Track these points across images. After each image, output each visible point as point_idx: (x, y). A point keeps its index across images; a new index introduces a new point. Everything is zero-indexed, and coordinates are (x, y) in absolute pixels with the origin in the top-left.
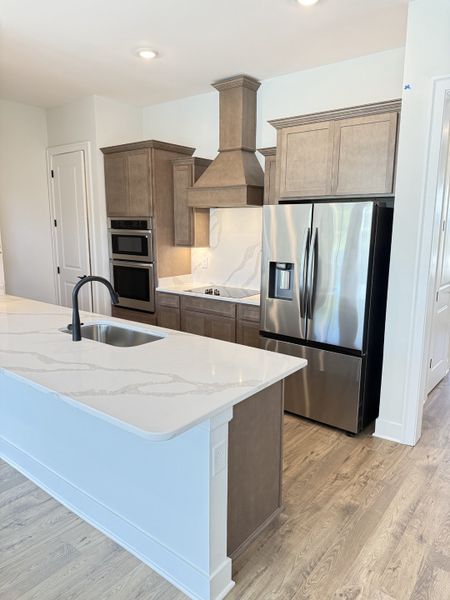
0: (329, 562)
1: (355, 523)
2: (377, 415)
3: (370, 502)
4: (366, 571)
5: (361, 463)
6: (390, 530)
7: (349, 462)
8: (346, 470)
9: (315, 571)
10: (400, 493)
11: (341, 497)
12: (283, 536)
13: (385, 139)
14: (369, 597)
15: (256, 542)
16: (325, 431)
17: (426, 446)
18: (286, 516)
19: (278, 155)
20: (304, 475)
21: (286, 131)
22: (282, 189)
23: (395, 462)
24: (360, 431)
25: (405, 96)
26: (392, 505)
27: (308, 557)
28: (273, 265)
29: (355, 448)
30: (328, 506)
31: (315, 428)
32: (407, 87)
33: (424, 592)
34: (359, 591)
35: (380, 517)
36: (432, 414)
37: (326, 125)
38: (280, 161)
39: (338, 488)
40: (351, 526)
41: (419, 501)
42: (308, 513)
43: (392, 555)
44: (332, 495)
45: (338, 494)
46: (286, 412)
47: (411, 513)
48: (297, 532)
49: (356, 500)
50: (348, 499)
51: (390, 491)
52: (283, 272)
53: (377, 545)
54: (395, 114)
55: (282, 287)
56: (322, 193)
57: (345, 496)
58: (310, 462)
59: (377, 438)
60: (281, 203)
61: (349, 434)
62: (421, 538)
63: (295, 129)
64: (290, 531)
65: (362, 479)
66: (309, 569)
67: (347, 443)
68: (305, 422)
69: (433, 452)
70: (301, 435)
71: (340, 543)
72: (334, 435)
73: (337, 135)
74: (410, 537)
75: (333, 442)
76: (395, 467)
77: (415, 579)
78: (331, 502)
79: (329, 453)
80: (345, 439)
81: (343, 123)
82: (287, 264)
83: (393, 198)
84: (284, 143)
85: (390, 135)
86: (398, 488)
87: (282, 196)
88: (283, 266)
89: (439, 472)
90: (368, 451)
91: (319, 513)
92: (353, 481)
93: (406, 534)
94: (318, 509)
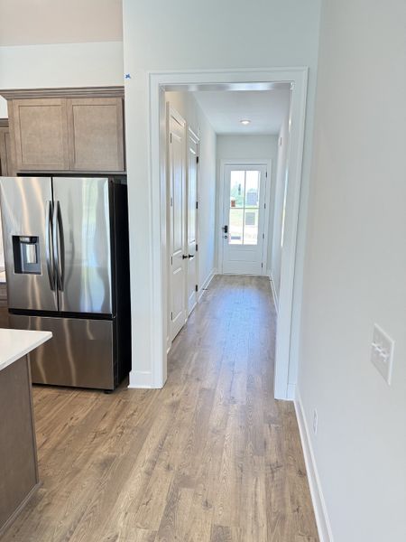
0: (89, 520)
1: (113, 473)
2: (130, 369)
3: (127, 449)
4: (123, 514)
5: (118, 416)
6: (143, 469)
7: (106, 418)
8: (103, 426)
9: (74, 535)
10: (151, 433)
11: (99, 453)
12: (41, 512)
13: (114, 121)
14: (126, 538)
15: (11, 529)
16: (83, 394)
17: (171, 385)
18: (44, 490)
19: (11, 127)
20: (64, 442)
21: (17, 102)
22: (19, 161)
23: (147, 406)
24: (116, 387)
25: (127, 84)
26: (145, 445)
27: (67, 523)
28: (16, 239)
29: (112, 403)
30: (87, 466)
31: (74, 394)
32: (128, 76)
33: (172, 514)
34: (117, 536)
35: (135, 460)
36: (175, 358)
37: (58, 101)
38: (14, 132)
39: (97, 446)
40: (109, 478)
41: (166, 435)
42: (67, 479)
43: (146, 491)
44: (91, 454)
45: (96, 452)
46: (34, 384)
47: (160, 448)
48: (56, 502)
49: (113, 452)
50: (106, 453)
51: (143, 433)
52: (28, 246)
53: (133, 486)
54: (120, 100)
55: (29, 261)
56: (61, 167)
57: (103, 451)
58: (70, 427)
59: (132, 389)
60: (19, 175)
61: (107, 391)
62: (168, 468)
63: (26, 102)
64: (48, 504)
65: (119, 430)
66: (68, 535)
67: (105, 400)
68: (65, 391)
69: (176, 390)
70: (60, 404)
71: (99, 497)
72: (93, 396)
73: (70, 113)
74: (160, 469)
75: (92, 403)
76: (147, 412)
77: (164, 505)
78: (91, 461)
79: (88, 414)
80: (103, 397)
81: (74, 101)
82: (31, 238)
83: (126, 176)
84: (16, 114)
85: (118, 118)
86: (149, 429)
87: (20, 169)
88: (28, 240)
89: (181, 406)
90: (124, 403)
91: (78, 476)
92: (110, 435)
93: (156, 467)
94: (78, 471)
